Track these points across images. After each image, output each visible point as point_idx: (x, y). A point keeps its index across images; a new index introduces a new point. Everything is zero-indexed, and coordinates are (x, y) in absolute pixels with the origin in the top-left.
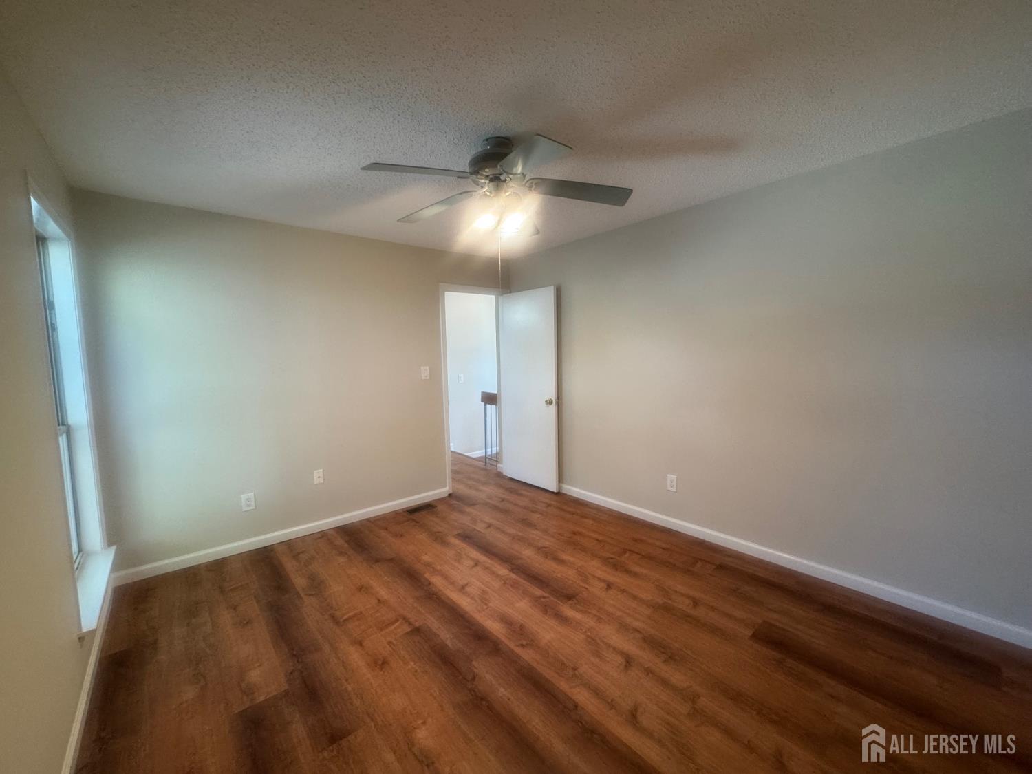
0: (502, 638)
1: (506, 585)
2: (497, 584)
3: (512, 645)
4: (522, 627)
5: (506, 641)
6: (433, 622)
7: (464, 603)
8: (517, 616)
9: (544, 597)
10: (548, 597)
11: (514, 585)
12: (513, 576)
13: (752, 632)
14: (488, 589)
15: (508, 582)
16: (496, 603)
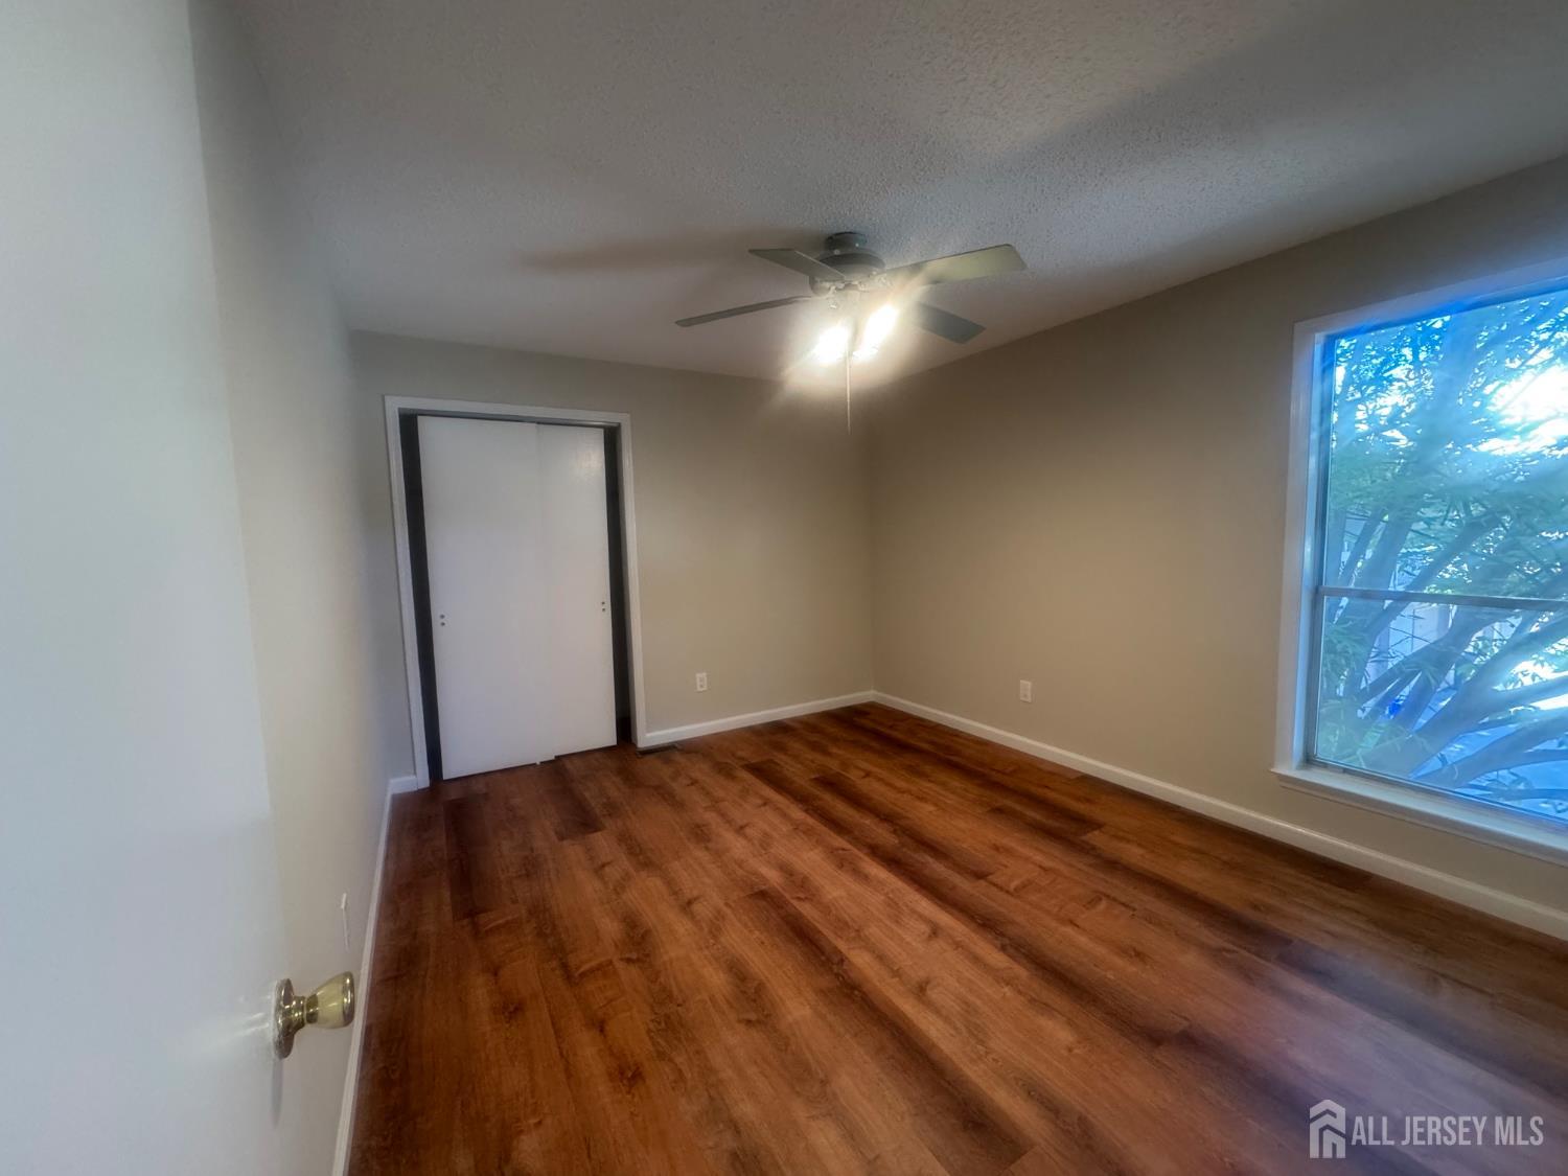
0: (866, 858)
1: (856, 928)
2: (873, 931)
3: (856, 851)
4: (841, 866)
5: (861, 855)
6: (964, 885)
7: (925, 905)
8: (846, 878)
9: (799, 899)
10: (793, 898)
11: (842, 926)
12: (842, 945)
13: (595, 835)
14: (888, 923)
15: (853, 934)
16: (875, 900)
